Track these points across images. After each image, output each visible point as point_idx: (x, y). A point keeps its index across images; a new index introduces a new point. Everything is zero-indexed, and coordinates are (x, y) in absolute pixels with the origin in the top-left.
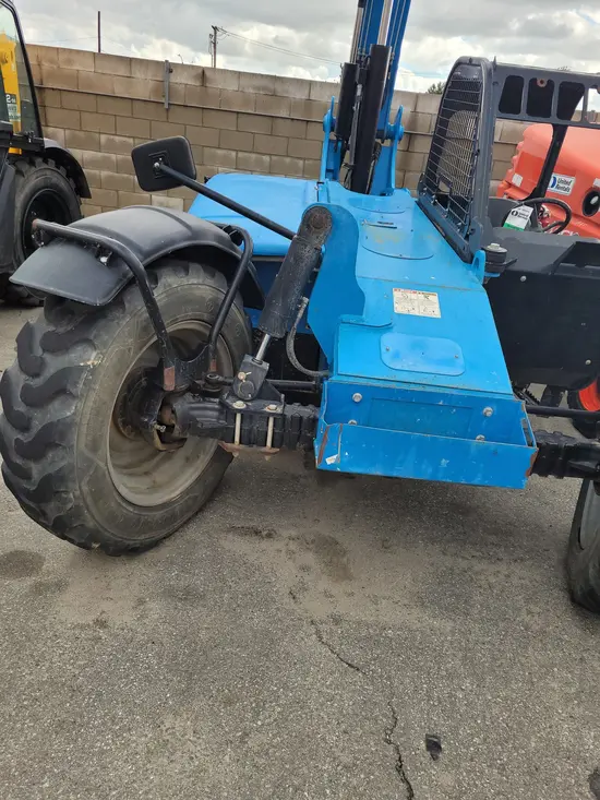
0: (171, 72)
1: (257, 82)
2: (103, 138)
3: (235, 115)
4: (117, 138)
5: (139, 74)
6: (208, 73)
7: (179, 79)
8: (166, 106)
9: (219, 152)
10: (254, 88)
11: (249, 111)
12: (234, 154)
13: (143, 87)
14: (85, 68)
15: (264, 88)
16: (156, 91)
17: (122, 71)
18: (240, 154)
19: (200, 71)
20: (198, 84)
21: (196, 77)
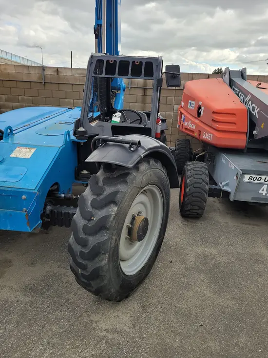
0: (44, 70)
1: (79, 72)
2: (20, 97)
3: (71, 86)
4: (25, 97)
5: (32, 72)
6: (59, 70)
7: (47, 72)
8: (43, 83)
9: (66, 100)
10: (78, 74)
11: (77, 83)
12: (72, 100)
13: (34, 76)
14: (11, 70)
15: (82, 74)
16: (39, 78)
17: (26, 71)
18: (75, 100)
19: (56, 69)
20: (56, 74)
21: (54, 72)
